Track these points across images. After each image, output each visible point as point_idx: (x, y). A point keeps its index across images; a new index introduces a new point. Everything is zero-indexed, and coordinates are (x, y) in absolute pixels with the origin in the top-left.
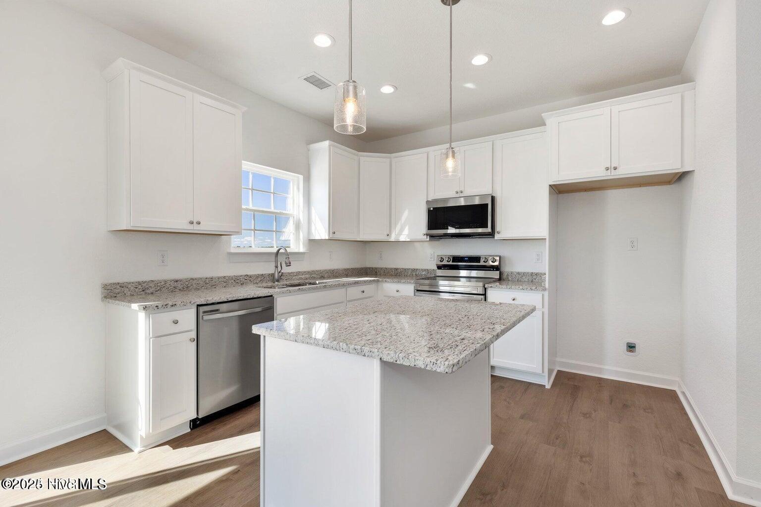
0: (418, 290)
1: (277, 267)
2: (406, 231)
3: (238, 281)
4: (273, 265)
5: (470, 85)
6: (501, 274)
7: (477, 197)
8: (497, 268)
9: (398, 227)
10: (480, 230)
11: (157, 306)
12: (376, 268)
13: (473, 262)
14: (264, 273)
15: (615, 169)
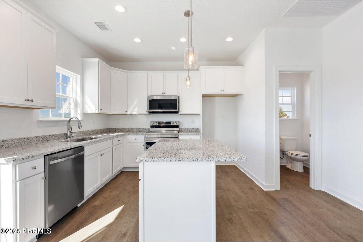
0: (146, 138)
1: (69, 129)
2: (136, 110)
3: (45, 139)
4: (66, 128)
5: (174, 48)
6: (179, 129)
7: (173, 96)
8: (177, 126)
9: (132, 108)
10: (173, 110)
11: (23, 158)
12: (115, 129)
13: (168, 125)
14: (60, 133)
15: (223, 90)
